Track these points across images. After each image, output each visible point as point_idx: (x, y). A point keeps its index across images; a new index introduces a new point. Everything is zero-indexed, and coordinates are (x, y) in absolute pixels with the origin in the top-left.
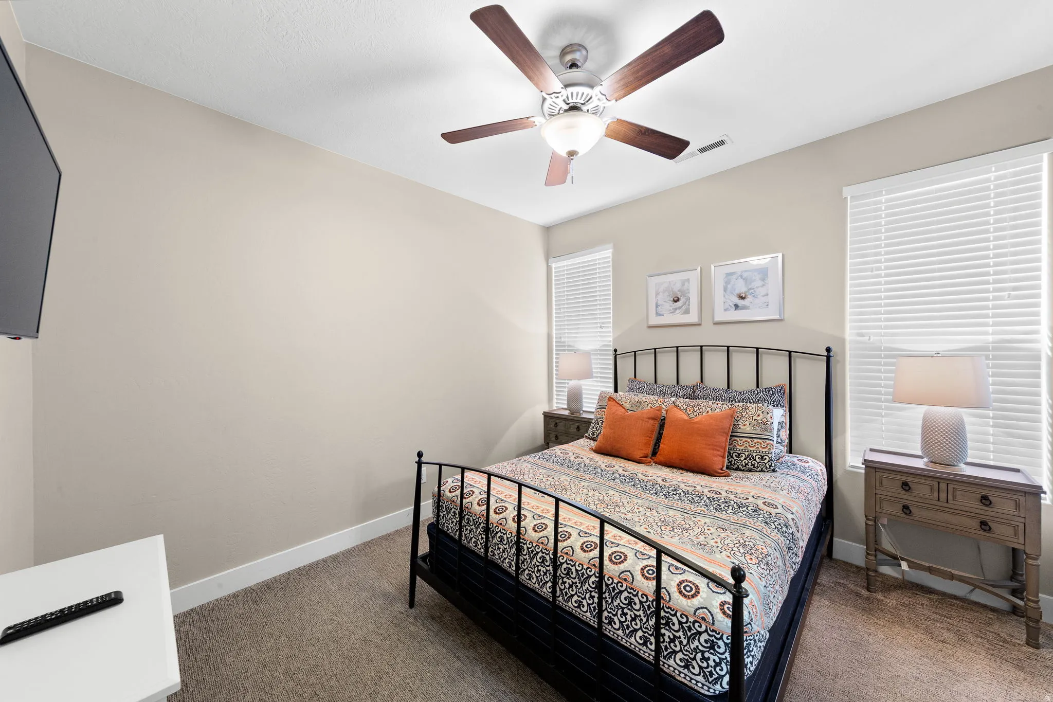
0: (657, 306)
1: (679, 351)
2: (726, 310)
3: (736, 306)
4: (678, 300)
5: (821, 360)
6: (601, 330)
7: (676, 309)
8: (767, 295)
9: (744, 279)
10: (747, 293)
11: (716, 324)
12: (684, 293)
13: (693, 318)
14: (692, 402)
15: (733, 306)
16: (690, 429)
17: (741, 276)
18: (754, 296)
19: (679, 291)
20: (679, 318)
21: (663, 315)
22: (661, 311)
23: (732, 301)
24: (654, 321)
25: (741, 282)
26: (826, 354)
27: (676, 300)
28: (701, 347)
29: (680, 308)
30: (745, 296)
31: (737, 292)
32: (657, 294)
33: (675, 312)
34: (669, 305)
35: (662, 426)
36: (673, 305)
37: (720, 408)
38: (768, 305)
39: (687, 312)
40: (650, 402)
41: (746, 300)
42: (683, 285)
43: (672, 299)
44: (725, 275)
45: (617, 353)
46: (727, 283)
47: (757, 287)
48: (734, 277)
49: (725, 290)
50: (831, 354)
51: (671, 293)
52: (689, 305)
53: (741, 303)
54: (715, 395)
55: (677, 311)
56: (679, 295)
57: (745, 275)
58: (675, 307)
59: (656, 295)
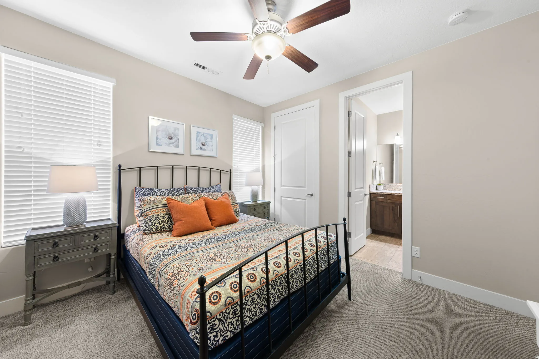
0: (157, 139)
1: (187, 168)
2: (197, 149)
3: (201, 148)
5: (228, 174)
6: (98, 147)
7: (170, 143)
8: (212, 146)
9: (204, 137)
10: (205, 143)
11: (191, 155)
12: (176, 135)
13: (180, 150)
15: (200, 148)
17: (203, 135)
18: (208, 145)
19: (172, 133)
21: (162, 146)
22: (160, 143)
23: (199, 146)
24: (155, 149)
25: (203, 138)
26: (230, 171)
27: (171, 138)
28: (199, 167)
29: (173, 143)
30: (205, 144)
31: (201, 142)
33: (169, 145)
34: (166, 141)
36: (169, 141)
38: (212, 150)
39: (177, 146)
41: (205, 146)
42: (175, 130)
43: (168, 137)
44: (196, 132)
45: (121, 168)
46: (197, 136)
47: (209, 142)
48: (200, 134)
49: (197, 139)
50: (231, 171)
51: (167, 133)
52: (178, 143)
53: (203, 147)
55: (171, 145)
56: (172, 136)
57: (205, 135)
58: (170, 142)
59: (157, 132)
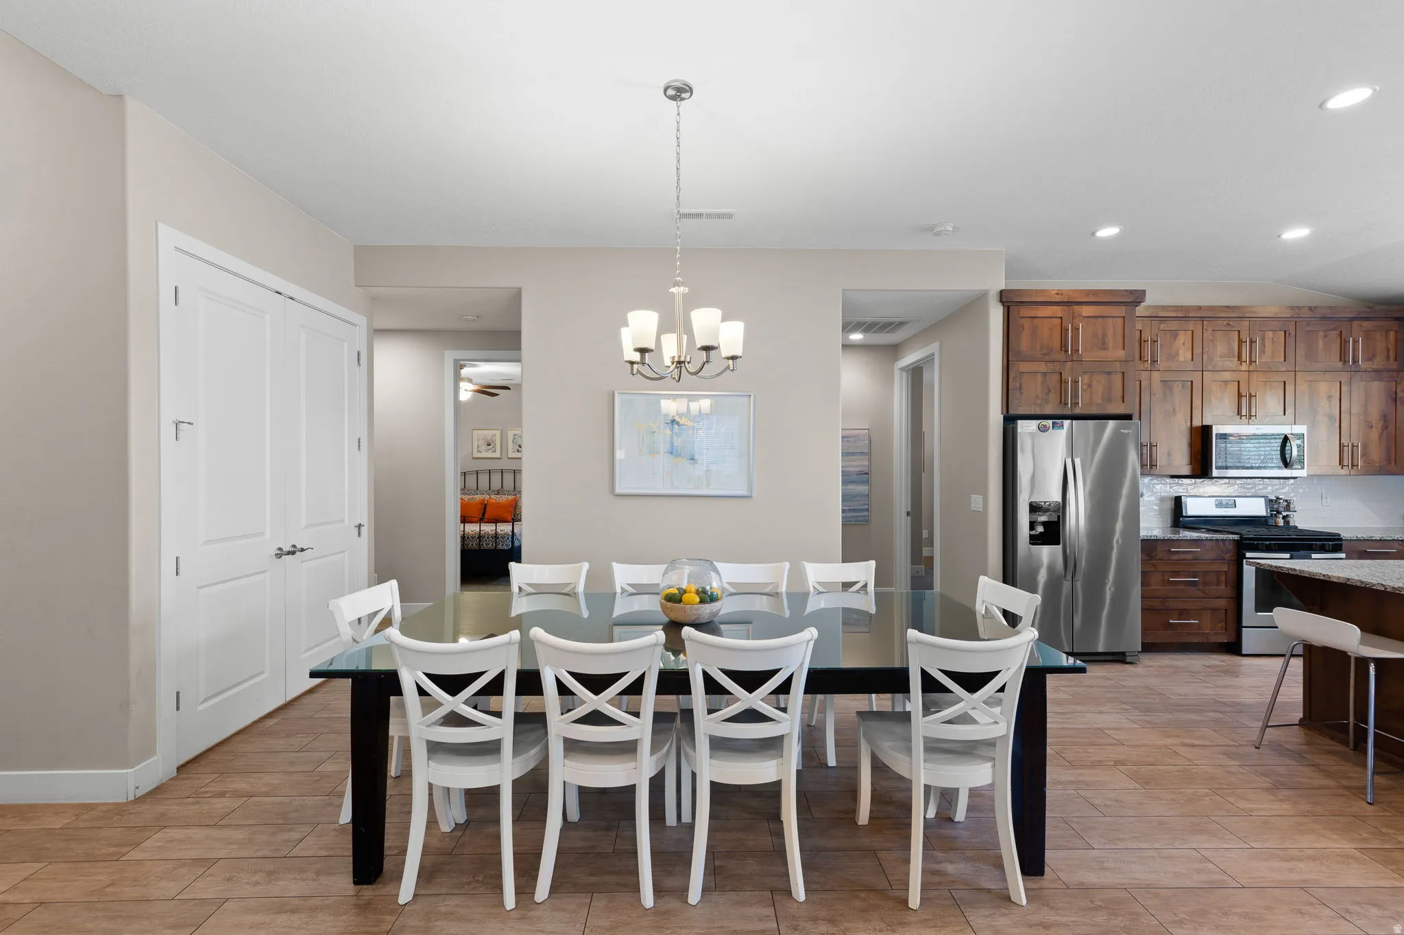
0: (478, 447)
1: (491, 472)
2: (513, 452)
4: (490, 445)
11: (508, 459)
12: (494, 441)
13: (497, 455)
14: (498, 496)
15: (516, 451)
16: (498, 506)
19: (490, 440)
20: (489, 455)
21: (481, 452)
22: (480, 450)
24: (476, 455)
25: (520, 439)
27: (489, 445)
29: (491, 448)
31: (518, 444)
32: (478, 440)
33: (488, 450)
35: (485, 507)
36: (487, 447)
37: (511, 497)
39: (495, 451)
40: (478, 497)
42: (493, 437)
43: (486, 444)
44: (513, 435)
46: (514, 439)
48: (517, 436)
49: (513, 442)
51: (486, 440)
52: (495, 448)
53: (520, 449)
54: (508, 493)
55: (490, 450)
56: (490, 442)
58: (489, 448)
